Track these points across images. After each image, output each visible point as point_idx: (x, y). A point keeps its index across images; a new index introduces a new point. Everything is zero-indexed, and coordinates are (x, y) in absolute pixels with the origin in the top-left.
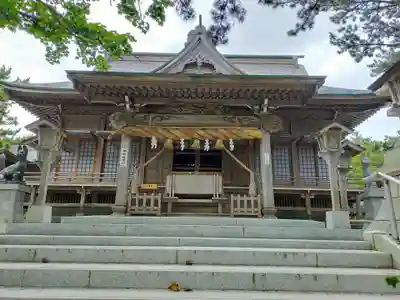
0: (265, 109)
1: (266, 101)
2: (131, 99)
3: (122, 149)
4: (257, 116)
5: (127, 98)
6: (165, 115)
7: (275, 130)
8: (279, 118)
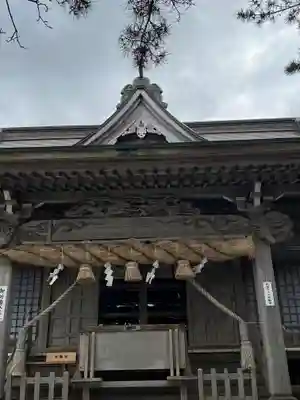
0: (257, 202)
1: (258, 187)
2: (16, 195)
4: (244, 215)
5: (7, 195)
6: (76, 222)
7: (281, 239)
8: (286, 216)
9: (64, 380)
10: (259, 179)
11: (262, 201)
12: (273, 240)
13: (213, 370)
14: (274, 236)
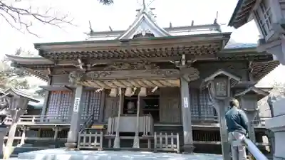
0: (184, 63)
1: (184, 57)
2: (83, 61)
3: (76, 98)
4: (178, 69)
5: (79, 61)
6: (108, 72)
7: (193, 79)
8: (196, 69)
9: (101, 135)
10: (184, 53)
11: (186, 63)
12: (189, 80)
13: (161, 134)
14: (190, 78)
